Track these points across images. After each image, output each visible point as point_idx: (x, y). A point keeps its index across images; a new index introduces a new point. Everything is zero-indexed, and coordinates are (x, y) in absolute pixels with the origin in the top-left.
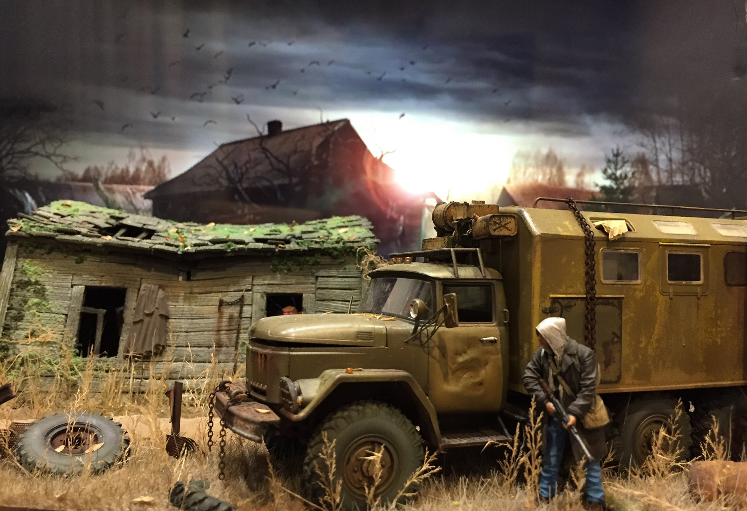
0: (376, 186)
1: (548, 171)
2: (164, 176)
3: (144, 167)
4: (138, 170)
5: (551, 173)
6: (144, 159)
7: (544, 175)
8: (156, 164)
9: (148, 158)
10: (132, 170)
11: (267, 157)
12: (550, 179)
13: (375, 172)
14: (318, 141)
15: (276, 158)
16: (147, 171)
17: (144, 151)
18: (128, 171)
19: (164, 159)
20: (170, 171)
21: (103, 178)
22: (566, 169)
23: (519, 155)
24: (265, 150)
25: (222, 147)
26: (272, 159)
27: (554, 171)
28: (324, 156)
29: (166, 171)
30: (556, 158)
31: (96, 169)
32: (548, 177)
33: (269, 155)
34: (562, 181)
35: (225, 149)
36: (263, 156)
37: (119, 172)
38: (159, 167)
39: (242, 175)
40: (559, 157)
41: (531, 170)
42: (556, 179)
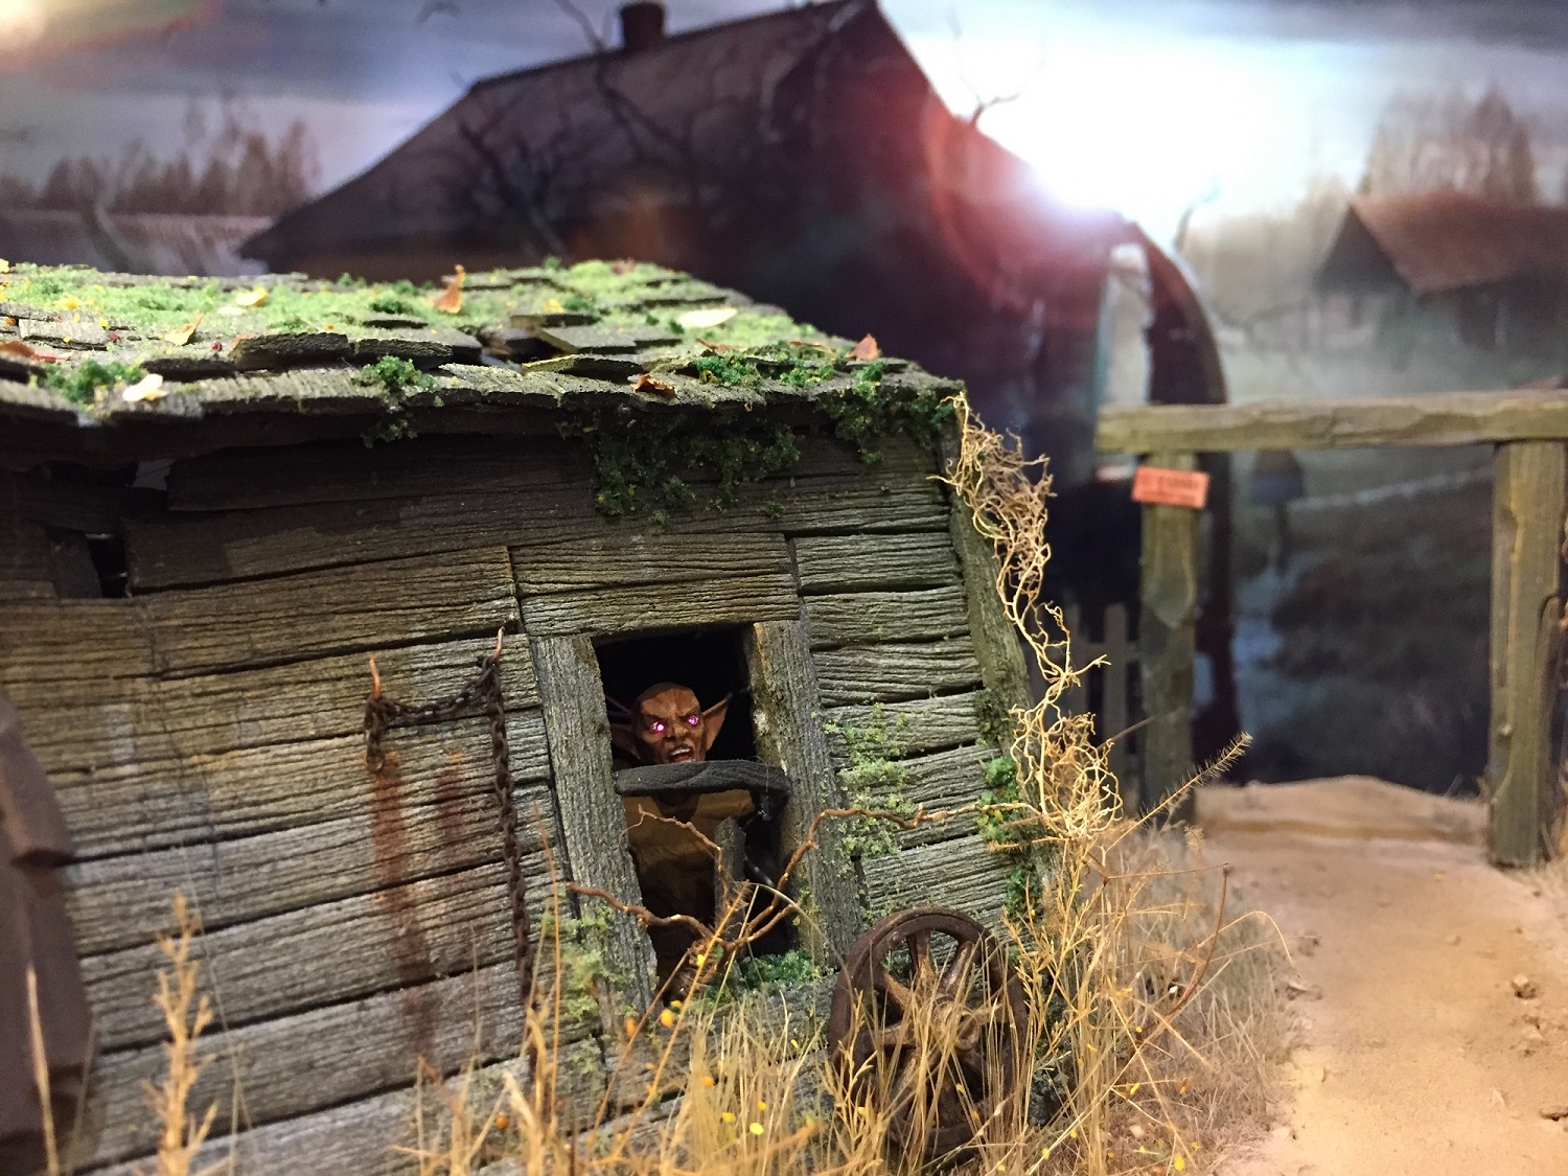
0: (961, 210)
1: (1484, 154)
2: (300, 184)
3: (235, 159)
4: (216, 170)
5: (1494, 160)
6: (232, 133)
7: (1474, 166)
8: (273, 145)
9: (247, 127)
10: (198, 168)
11: (620, 121)
12: (1489, 180)
13: (956, 163)
14: (780, 66)
15: (650, 124)
16: (245, 169)
17: (235, 107)
18: (184, 169)
19: (297, 131)
20: (316, 171)
21: (108, 196)
22: (1536, 149)
23: (1399, 104)
24: (613, 98)
25: (478, 89)
26: (638, 128)
27: (1503, 155)
28: (799, 114)
29: (306, 168)
30: (1506, 114)
31: (87, 165)
32: (1482, 172)
33: (625, 112)
34: (1524, 186)
35: (487, 97)
36: (608, 116)
37: (158, 173)
38: (284, 158)
39: (545, 178)
40: (1517, 111)
41: (1433, 152)
42: (1507, 180)
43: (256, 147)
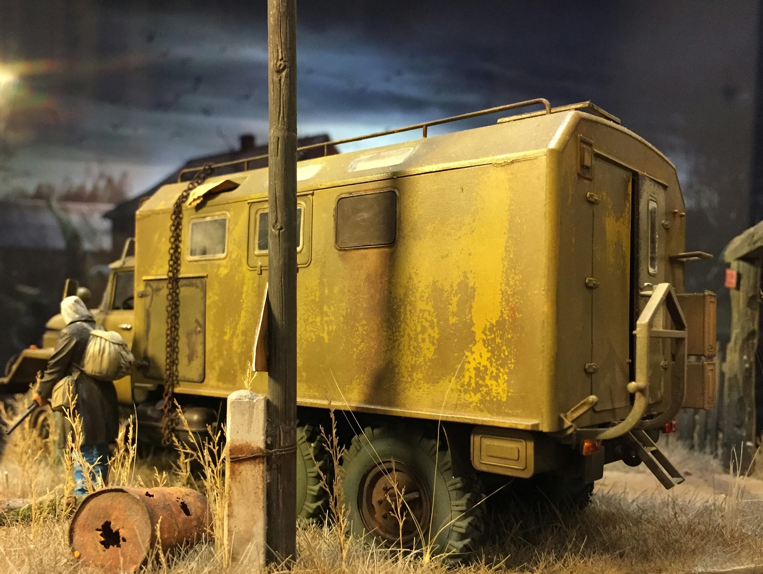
2: (125, 194)
3: (102, 184)
4: (95, 189)
6: (102, 176)
8: (116, 180)
9: (107, 173)
10: (89, 187)
16: (105, 188)
18: (84, 188)
21: (56, 195)
29: (127, 188)
31: (49, 185)
37: (74, 189)
38: (119, 184)
43: (110, 181)
